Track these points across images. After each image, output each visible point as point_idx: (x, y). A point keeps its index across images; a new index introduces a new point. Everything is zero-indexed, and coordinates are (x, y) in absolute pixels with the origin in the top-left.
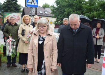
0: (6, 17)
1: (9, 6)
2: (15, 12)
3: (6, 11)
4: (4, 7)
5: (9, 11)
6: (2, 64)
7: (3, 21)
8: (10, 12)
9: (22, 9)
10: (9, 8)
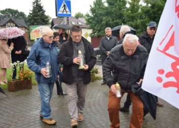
0: (33, 31)
1: (36, 18)
2: (43, 25)
3: (33, 24)
4: (30, 20)
5: (35, 23)
6: (33, 87)
7: (30, 36)
8: (37, 25)
9: (50, 21)
10: (35, 20)
